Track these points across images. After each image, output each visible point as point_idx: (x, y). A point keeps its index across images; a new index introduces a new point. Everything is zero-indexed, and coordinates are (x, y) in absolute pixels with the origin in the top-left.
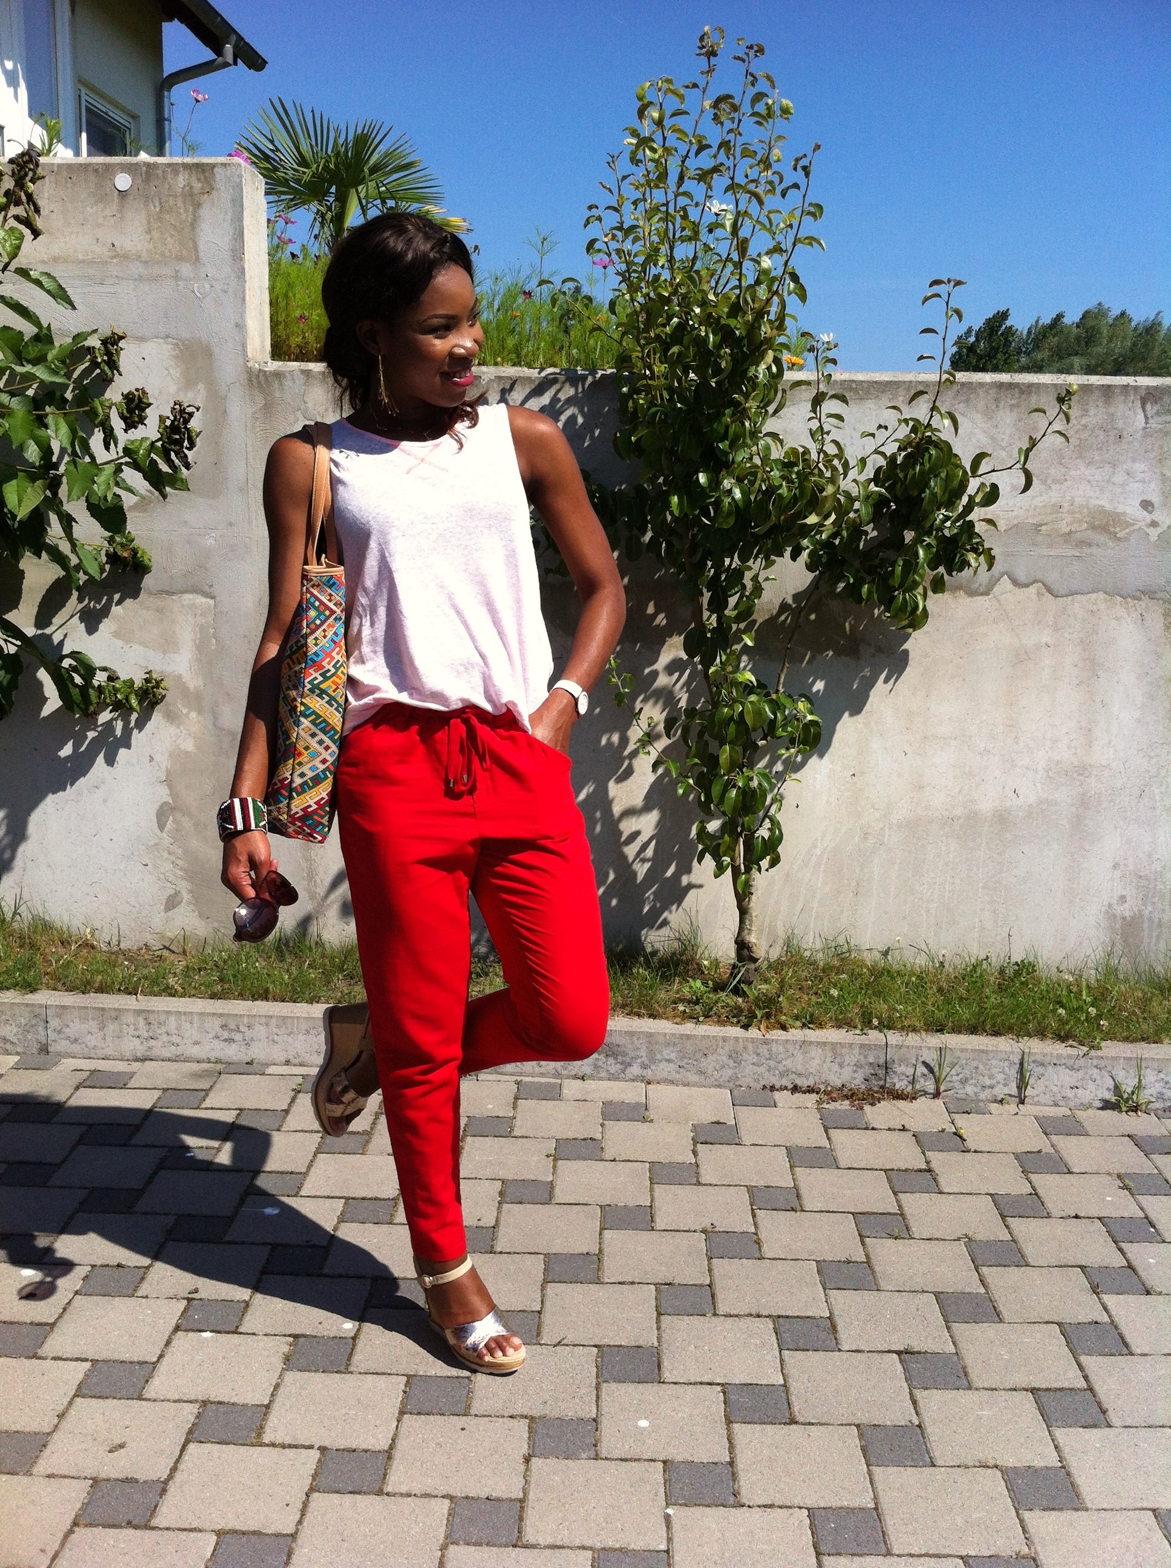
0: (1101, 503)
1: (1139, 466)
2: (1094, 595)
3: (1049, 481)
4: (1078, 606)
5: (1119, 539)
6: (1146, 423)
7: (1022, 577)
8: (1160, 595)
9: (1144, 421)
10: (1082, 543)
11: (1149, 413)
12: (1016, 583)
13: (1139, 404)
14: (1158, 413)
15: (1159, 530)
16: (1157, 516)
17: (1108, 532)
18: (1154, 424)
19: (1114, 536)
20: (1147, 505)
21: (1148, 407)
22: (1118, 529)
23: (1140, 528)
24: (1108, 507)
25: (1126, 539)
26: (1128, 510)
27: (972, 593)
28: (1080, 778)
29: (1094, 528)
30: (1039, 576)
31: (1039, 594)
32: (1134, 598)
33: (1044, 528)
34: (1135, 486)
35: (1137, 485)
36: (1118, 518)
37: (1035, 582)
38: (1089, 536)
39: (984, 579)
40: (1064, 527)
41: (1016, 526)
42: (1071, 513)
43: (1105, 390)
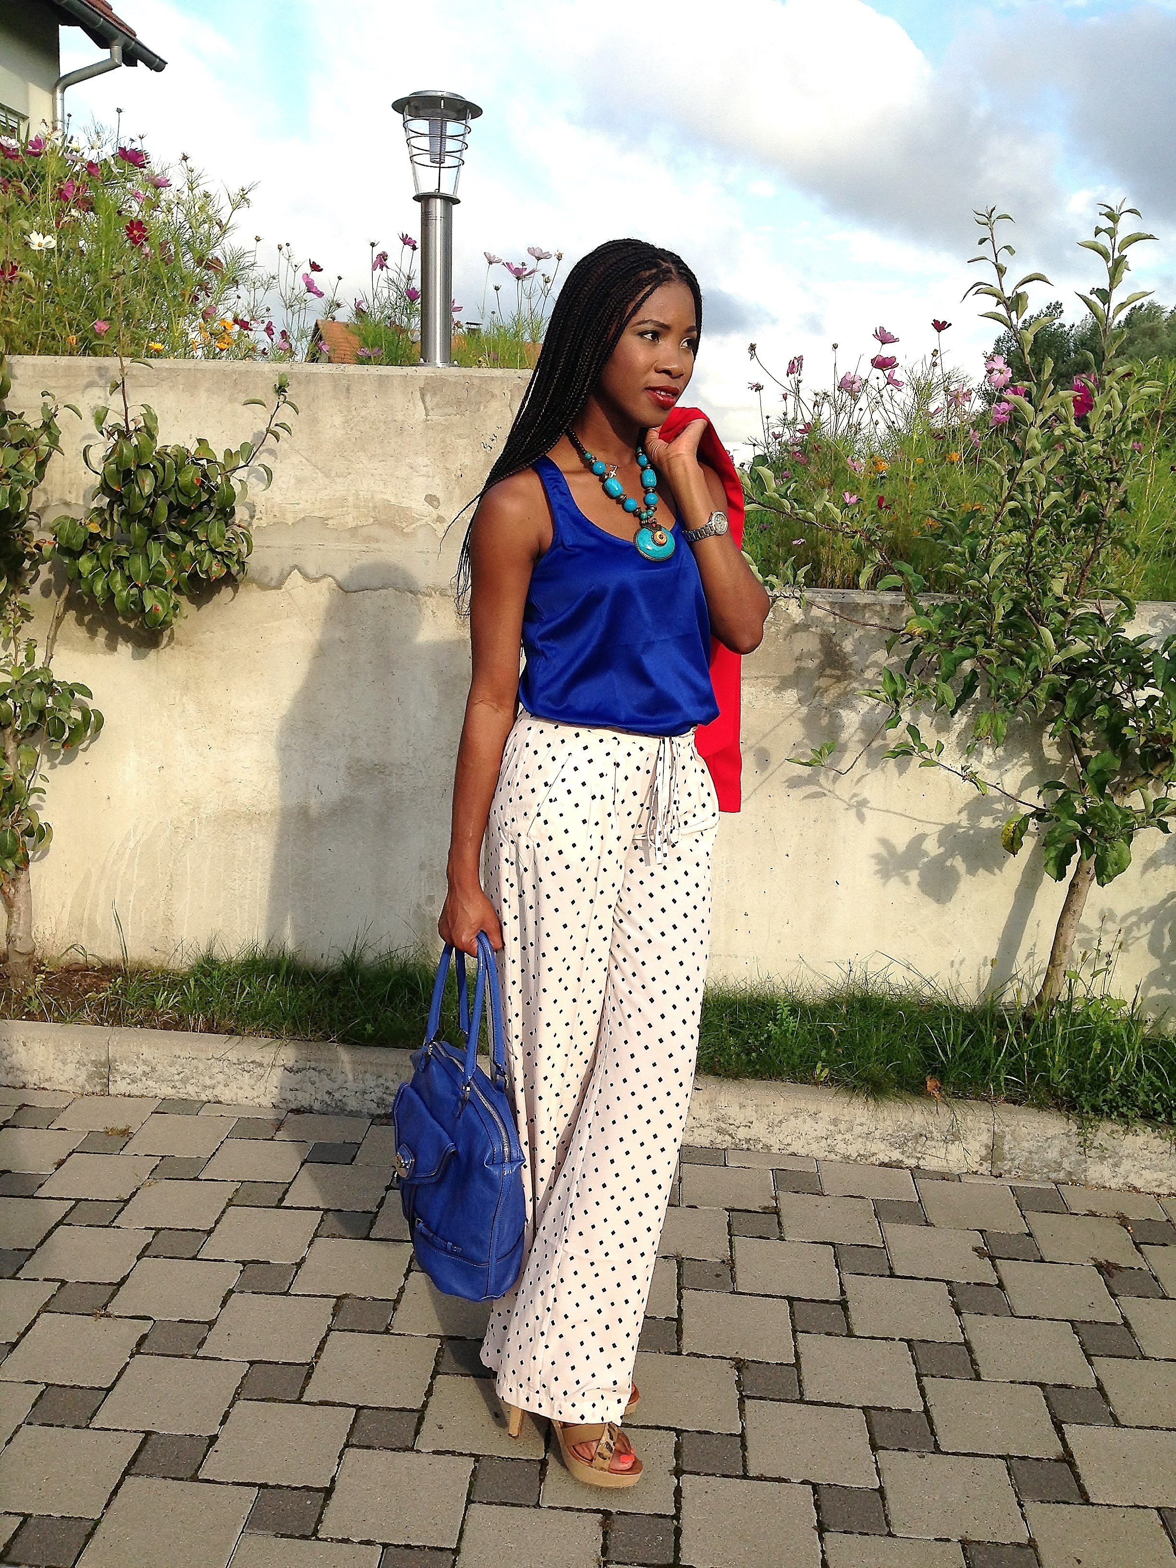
0: (386, 497)
1: (422, 460)
2: (384, 593)
3: (333, 474)
4: (369, 603)
5: (405, 535)
6: (427, 415)
7: (312, 571)
8: (450, 592)
9: (424, 413)
10: (369, 539)
11: (429, 405)
12: (306, 576)
13: (418, 394)
14: (437, 405)
15: (446, 525)
16: (442, 510)
17: (394, 527)
18: (434, 417)
19: (401, 532)
21: (428, 398)
22: (404, 524)
23: (426, 524)
24: (393, 501)
25: (413, 534)
26: (413, 505)
27: (265, 587)
28: (381, 776)
29: (378, 522)
30: (328, 571)
31: (331, 591)
32: (425, 596)
33: (330, 522)
34: (419, 481)
35: (422, 479)
36: (404, 513)
37: (324, 576)
38: (375, 531)
39: (275, 572)
40: (350, 521)
41: (304, 519)
42: (357, 507)
43: (383, 381)
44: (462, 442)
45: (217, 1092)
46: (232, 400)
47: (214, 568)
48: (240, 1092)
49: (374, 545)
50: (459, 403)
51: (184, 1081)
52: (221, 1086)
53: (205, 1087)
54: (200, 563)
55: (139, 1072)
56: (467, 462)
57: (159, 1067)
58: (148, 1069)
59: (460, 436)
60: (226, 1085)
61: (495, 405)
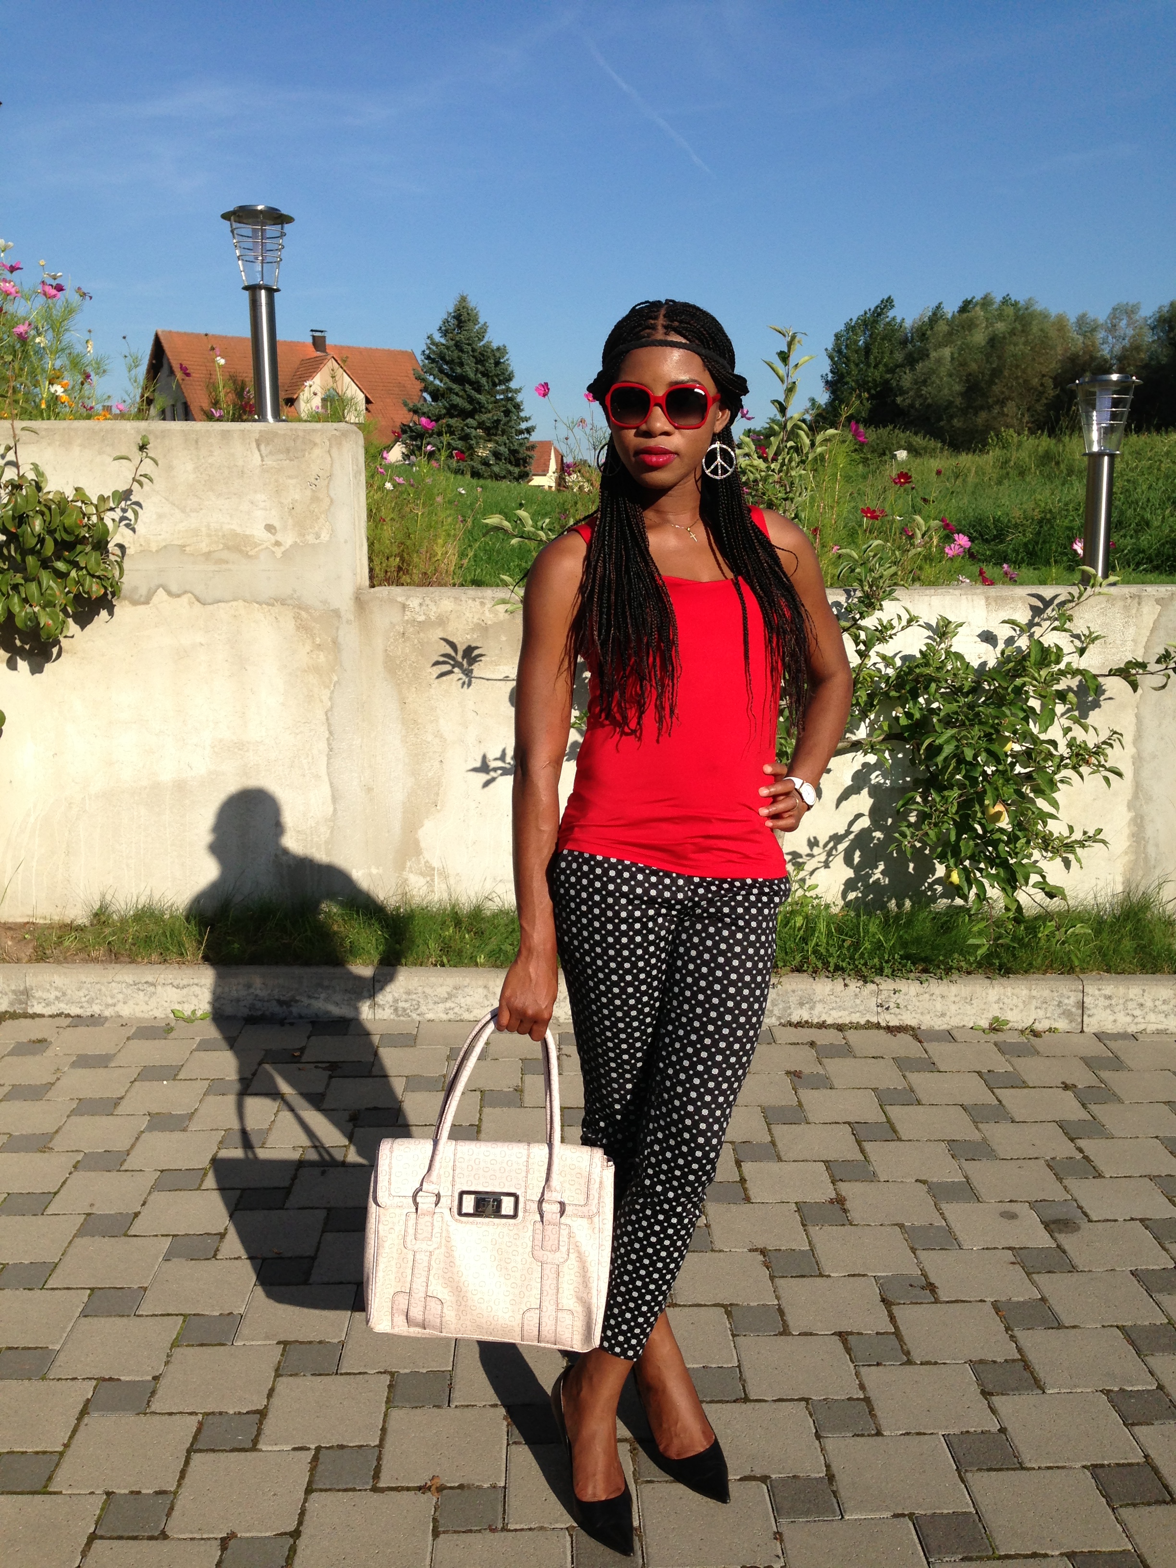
0: (232, 527)
1: (260, 497)
2: (234, 603)
3: (188, 510)
4: (223, 611)
5: (250, 557)
6: (262, 461)
7: (174, 589)
8: (289, 602)
9: (259, 459)
10: (220, 561)
11: (264, 452)
12: (169, 593)
13: (254, 445)
14: (271, 453)
15: (283, 549)
16: (279, 537)
17: (241, 551)
18: (269, 462)
19: (247, 556)
20: (270, 528)
21: (262, 447)
22: (248, 549)
23: (267, 548)
24: (239, 530)
25: (256, 557)
26: (255, 532)
27: (135, 603)
28: (240, 752)
29: (227, 547)
30: (188, 588)
31: (191, 604)
32: (268, 604)
33: (187, 549)
34: (259, 513)
36: (247, 540)
37: (185, 592)
38: (225, 555)
39: (143, 591)
40: (204, 547)
41: (165, 547)
42: (209, 536)
43: (225, 435)
44: (293, 481)
45: (117, 1009)
46: (100, 453)
47: (94, 588)
48: (137, 1009)
49: (224, 566)
50: (288, 451)
51: (90, 1002)
52: (121, 1004)
53: (108, 1006)
54: (82, 585)
55: (52, 996)
56: (297, 497)
57: (69, 992)
58: (59, 994)
59: (290, 477)
60: (125, 1003)
61: (317, 451)
